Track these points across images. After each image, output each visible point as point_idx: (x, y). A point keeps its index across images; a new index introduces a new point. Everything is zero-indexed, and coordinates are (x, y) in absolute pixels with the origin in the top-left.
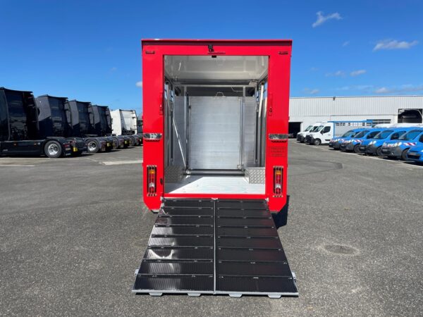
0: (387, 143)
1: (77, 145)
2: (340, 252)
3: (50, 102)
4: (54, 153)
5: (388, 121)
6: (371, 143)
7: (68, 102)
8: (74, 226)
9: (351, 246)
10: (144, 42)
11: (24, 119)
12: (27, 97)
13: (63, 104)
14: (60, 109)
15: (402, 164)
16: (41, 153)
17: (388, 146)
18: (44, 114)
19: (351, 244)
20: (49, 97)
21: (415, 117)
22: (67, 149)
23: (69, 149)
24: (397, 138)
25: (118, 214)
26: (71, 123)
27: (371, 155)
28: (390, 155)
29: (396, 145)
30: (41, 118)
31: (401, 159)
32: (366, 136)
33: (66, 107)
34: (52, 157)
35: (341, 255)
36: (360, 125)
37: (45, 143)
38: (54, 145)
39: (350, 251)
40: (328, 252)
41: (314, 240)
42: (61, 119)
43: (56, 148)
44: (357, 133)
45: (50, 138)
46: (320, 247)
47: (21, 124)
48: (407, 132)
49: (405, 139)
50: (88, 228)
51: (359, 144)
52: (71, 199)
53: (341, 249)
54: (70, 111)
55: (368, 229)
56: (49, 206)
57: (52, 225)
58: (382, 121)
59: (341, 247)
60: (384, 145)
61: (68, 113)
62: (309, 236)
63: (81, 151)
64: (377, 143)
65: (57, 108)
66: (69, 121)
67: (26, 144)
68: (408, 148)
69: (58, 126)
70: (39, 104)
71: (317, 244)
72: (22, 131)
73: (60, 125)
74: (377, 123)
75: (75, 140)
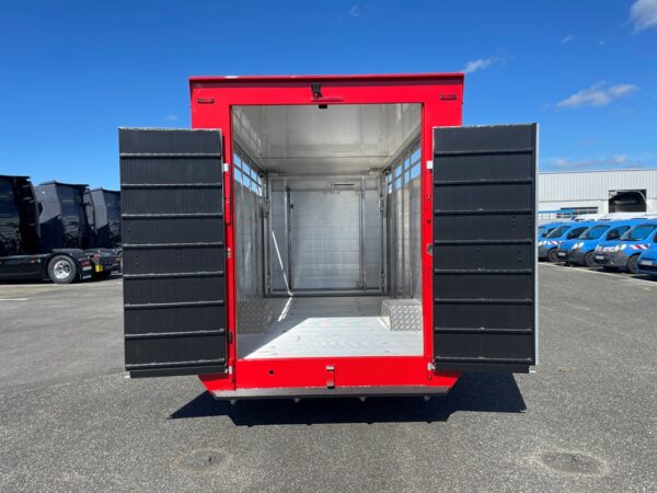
0: (604, 246)
1: (103, 261)
2: (572, 469)
3: (59, 193)
4: (63, 275)
5: (593, 210)
6: (575, 246)
7: (89, 192)
8: (70, 423)
9: (590, 454)
10: (193, 82)
11: (16, 220)
12: (20, 185)
13: (82, 195)
14: (76, 204)
15: (629, 281)
16: (42, 276)
17: (605, 250)
18: (49, 212)
19: (589, 448)
20: (58, 185)
21: (634, 202)
22: (85, 269)
23: (90, 268)
24: (617, 237)
25: (155, 395)
26: (94, 225)
27: (576, 264)
28: (608, 266)
29: (617, 248)
30: (43, 218)
31: (627, 271)
32: (565, 235)
33: (86, 199)
34: (61, 282)
35: (576, 476)
36: (553, 217)
37: (49, 259)
38: (64, 262)
39: (591, 466)
40: (551, 471)
41: (519, 441)
42: (77, 220)
43: (66, 268)
44: (550, 230)
45: (55, 250)
46: (533, 459)
47: (11, 228)
48: (632, 228)
49: (630, 239)
50: (95, 428)
51: (556, 247)
52: (75, 364)
53: (574, 463)
54: (93, 205)
55: (611, 412)
56: (32, 381)
57: (28, 422)
58: (584, 211)
59: (573, 457)
60: (598, 248)
61: (89, 209)
62: (507, 433)
63: (109, 271)
64: (586, 245)
65: (72, 201)
66: (90, 221)
67: (18, 263)
68: (639, 254)
69: (72, 230)
70: (41, 196)
71: (527, 451)
72: (13, 241)
73: (77, 229)
74: (576, 213)
75: (100, 253)
